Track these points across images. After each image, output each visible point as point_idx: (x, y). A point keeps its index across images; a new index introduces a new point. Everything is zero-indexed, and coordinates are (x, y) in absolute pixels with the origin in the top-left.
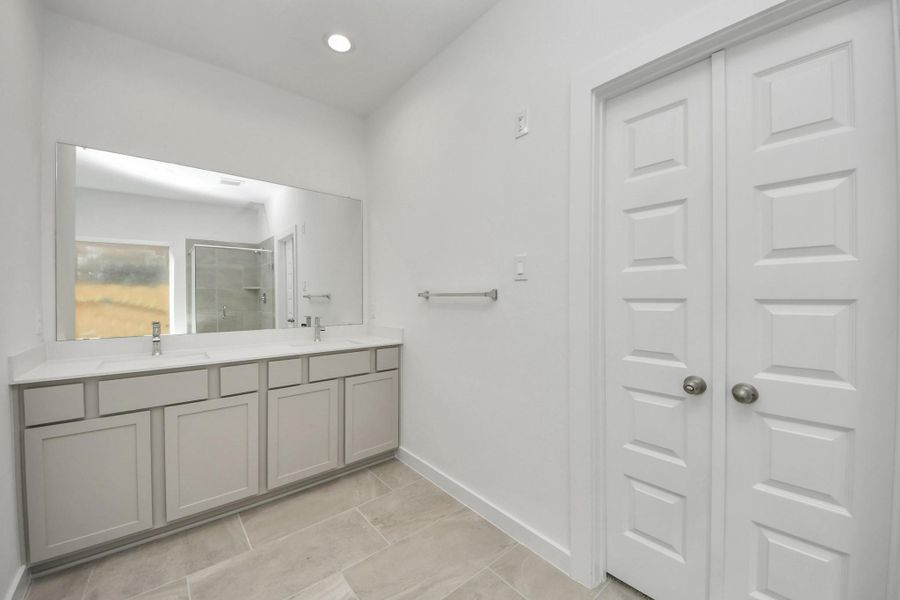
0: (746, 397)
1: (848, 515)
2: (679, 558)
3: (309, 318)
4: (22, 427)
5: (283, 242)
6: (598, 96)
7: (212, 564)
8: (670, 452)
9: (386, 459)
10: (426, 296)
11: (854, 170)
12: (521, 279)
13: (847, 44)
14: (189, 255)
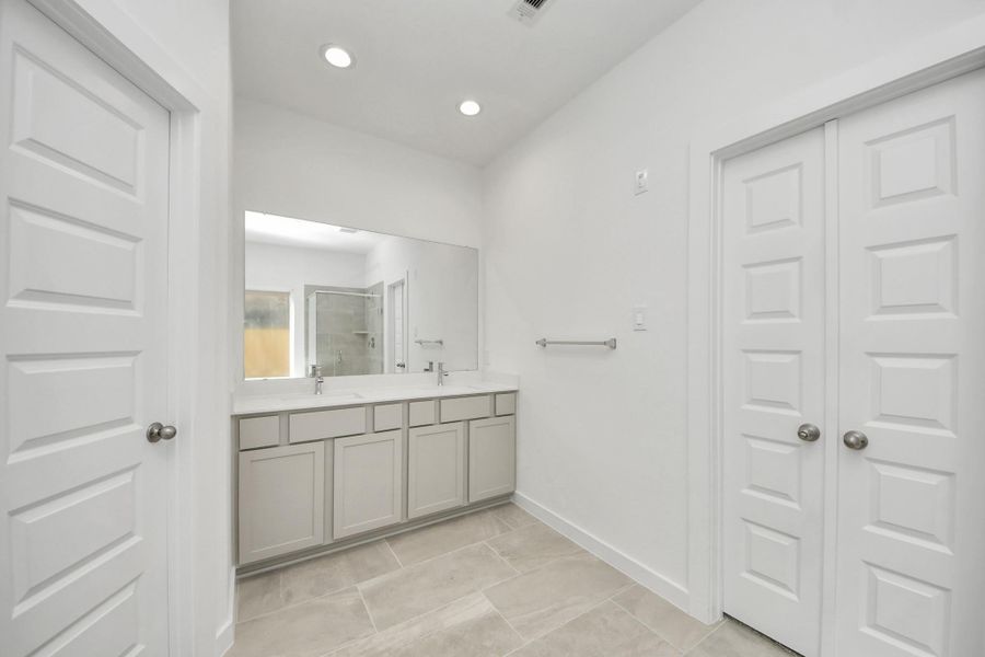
0: (857, 444)
1: (950, 553)
2: (793, 597)
3: (431, 364)
4: (239, 450)
5: (393, 287)
6: (716, 159)
7: (373, 577)
8: (786, 496)
9: (502, 502)
10: (544, 344)
11: (955, 235)
12: (640, 329)
13: (950, 119)
14: (307, 300)
